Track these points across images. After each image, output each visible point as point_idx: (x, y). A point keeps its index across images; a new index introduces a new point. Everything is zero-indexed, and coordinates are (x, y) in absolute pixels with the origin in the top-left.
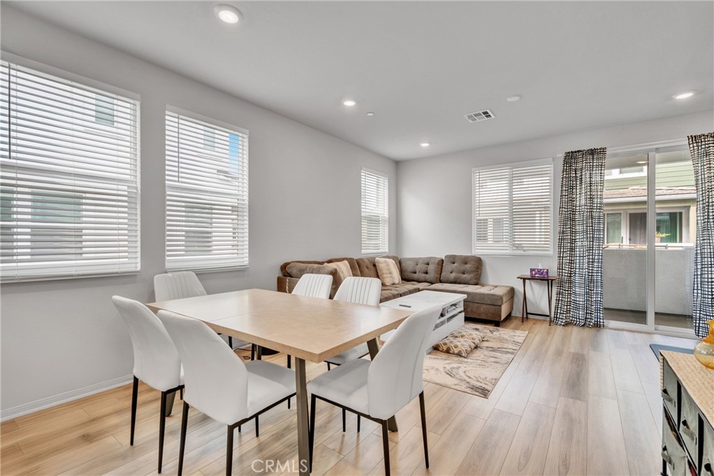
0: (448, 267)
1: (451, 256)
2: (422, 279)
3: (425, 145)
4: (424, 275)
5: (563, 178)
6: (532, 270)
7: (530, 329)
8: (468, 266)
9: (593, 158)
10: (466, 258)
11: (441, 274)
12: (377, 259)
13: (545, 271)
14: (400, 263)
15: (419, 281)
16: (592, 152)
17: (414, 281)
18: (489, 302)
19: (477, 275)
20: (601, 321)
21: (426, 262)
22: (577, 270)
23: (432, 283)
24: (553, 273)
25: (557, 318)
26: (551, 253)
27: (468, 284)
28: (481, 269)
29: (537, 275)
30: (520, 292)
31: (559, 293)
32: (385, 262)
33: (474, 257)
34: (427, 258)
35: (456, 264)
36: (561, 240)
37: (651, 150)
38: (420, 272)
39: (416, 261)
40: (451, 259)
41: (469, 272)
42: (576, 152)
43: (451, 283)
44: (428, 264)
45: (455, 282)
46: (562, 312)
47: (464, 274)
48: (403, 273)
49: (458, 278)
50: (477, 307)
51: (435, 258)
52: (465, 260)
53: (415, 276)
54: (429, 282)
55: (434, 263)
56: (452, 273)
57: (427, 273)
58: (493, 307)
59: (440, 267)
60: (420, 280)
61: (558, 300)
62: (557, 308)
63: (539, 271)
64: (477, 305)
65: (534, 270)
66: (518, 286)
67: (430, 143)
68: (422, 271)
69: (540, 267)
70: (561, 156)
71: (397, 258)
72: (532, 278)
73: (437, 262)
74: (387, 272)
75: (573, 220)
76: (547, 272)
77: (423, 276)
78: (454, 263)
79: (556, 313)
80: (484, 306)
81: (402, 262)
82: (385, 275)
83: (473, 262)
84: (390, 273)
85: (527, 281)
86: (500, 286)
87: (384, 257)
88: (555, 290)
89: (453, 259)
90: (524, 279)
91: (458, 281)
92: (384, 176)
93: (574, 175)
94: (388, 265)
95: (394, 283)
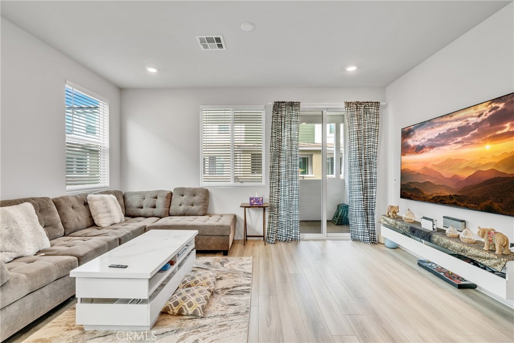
0: (176, 200)
1: (180, 189)
2: (150, 214)
3: (152, 70)
4: (152, 209)
5: (272, 122)
6: (251, 199)
7: (252, 253)
8: (197, 198)
9: (292, 109)
10: (195, 189)
11: (169, 208)
12: (89, 196)
13: (261, 199)
14: (124, 197)
15: (146, 217)
16: (292, 104)
17: (140, 216)
18: (218, 233)
19: (205, 206)
20: (298, 236)
21: (154, 195)
22: (282, 197)
23: (161, 218)
24: (266, 201)
25: (269, 237)
26: (263, 183)
27: (197, 215)
28: (208, 201)
29: (255, 203)
30: (241, 219)
31: (270, 217)
32: (102, 199)
33: (202, 189)
34: (155, 191)
35: (184, 197)
36: (272, 173)
37: (324, 109)
38: (147, 206)
39: (143, 196)
40: (180, 191)
41: (197, 204)
42: (281, 102)
43: (180, 215)
44: (156, 198)
45: (184, 215)
46: (272, 232)
47: (193, 206)
48: (127, 209)
49: (188, 210)
50: (207, 239)
51: (164, 191)
52: (194, 192)
53: (142, 211)
54: (157, 217)
55: (162, 196)
56: (181, 205)
57: (155, 207)
58: (222, 237)
59: (169, 200)
60: (147, 215)
61: (269, 223)
62: (269, 229)
63: (257, 200)
64: (207, 237)
65: (252, 199)
66: (240, 214)
67: (158, 70)
68: (150, 205)
69: (257, 196)
70: (271, 104)
71: (121, 192)
72: (251, 206)
73: (165, 195)
74: (105, 210)
75: (279, 157)
76: (262, 200)
77: (149, 211)
78: (183, 196)
79: (268, 233)
80: (214, 238)
81: (127, 196)
82: (100, 215)
83: (201, 194)
84: (109, 212)
85: (246, 209)
86: (225, 215)
87: (102, 193)
88: (267, 214)
89: (182, 192)
90: (245, 207)
91: (187, 213)
92: (104, 101)
93: (280, 121)
94: (105, 202)
95: (112, 223)
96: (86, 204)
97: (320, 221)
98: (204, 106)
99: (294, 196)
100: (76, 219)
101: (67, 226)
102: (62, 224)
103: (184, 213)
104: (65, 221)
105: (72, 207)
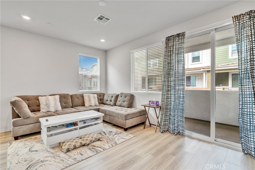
0: (119, 98)
2: (109, 104)
3: (103, 41)
5: (164, 51)
6: (150, 101)
8: (126, 98)
11: (116, 102)
14: (104, 96)
16: (178, 35)
21: (112, 96)
27: (125, 107)
29: (152, 104)
33: (129, 94)
34: (113, 94)
35: (122, 97)
38: (109, 100)
39: (109, 95)
40: (122, 94)
41: (126, 102)
42: (170, 37)
47: (124, 102)
49: (122, 104)
52: (126, 95)
54: (111, 105)
55: (115, 96)
56: (120, 101)
57: (111, 101)
59: (117, 98)
62: (161, 122)
63: (153, 102)
70: (164, 40)
71: (104, 94)
79: (161, 125)
83: (128, 97)
90: (145, 106)
94: (89, 97)
95: (90, 105)
96: (83, 97)
97: (209, 122)
98: (134, 50)
99: (181, 102)
100: (77, 102)
101: (73, 104)
102: (72, 103)
103: (120, 105)
104: (73, 102)
105: (77, 98)
